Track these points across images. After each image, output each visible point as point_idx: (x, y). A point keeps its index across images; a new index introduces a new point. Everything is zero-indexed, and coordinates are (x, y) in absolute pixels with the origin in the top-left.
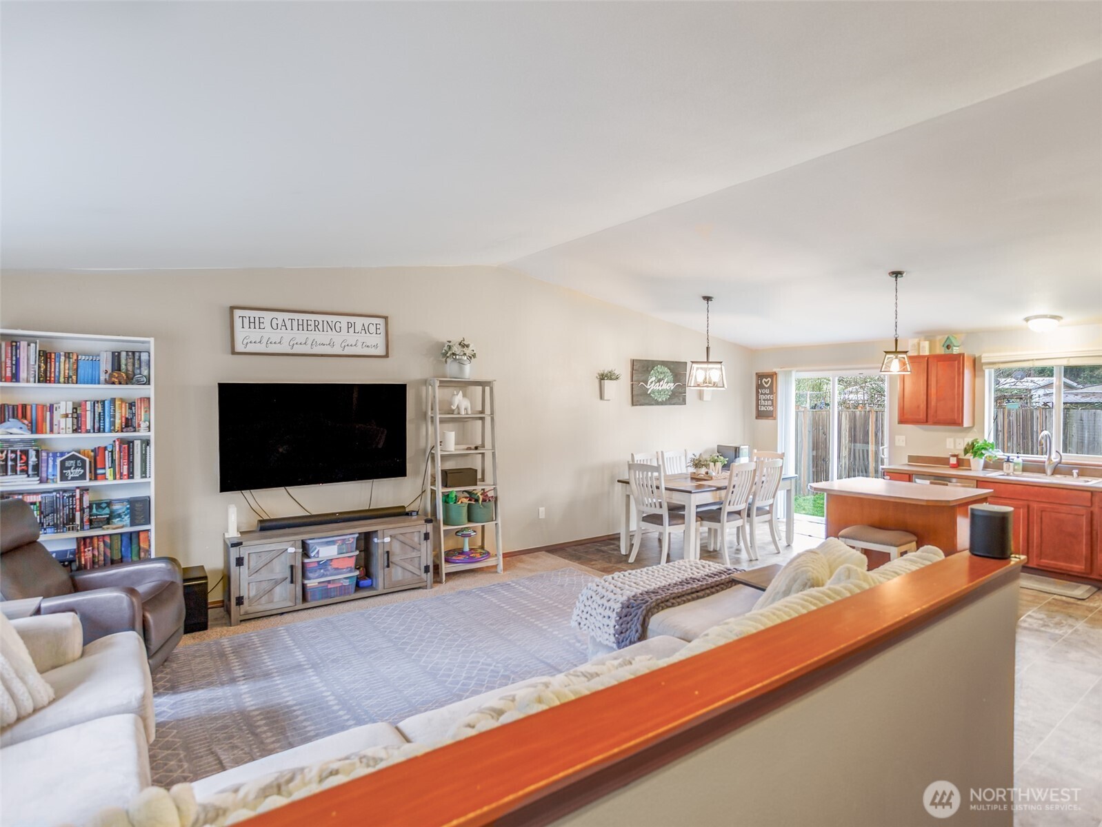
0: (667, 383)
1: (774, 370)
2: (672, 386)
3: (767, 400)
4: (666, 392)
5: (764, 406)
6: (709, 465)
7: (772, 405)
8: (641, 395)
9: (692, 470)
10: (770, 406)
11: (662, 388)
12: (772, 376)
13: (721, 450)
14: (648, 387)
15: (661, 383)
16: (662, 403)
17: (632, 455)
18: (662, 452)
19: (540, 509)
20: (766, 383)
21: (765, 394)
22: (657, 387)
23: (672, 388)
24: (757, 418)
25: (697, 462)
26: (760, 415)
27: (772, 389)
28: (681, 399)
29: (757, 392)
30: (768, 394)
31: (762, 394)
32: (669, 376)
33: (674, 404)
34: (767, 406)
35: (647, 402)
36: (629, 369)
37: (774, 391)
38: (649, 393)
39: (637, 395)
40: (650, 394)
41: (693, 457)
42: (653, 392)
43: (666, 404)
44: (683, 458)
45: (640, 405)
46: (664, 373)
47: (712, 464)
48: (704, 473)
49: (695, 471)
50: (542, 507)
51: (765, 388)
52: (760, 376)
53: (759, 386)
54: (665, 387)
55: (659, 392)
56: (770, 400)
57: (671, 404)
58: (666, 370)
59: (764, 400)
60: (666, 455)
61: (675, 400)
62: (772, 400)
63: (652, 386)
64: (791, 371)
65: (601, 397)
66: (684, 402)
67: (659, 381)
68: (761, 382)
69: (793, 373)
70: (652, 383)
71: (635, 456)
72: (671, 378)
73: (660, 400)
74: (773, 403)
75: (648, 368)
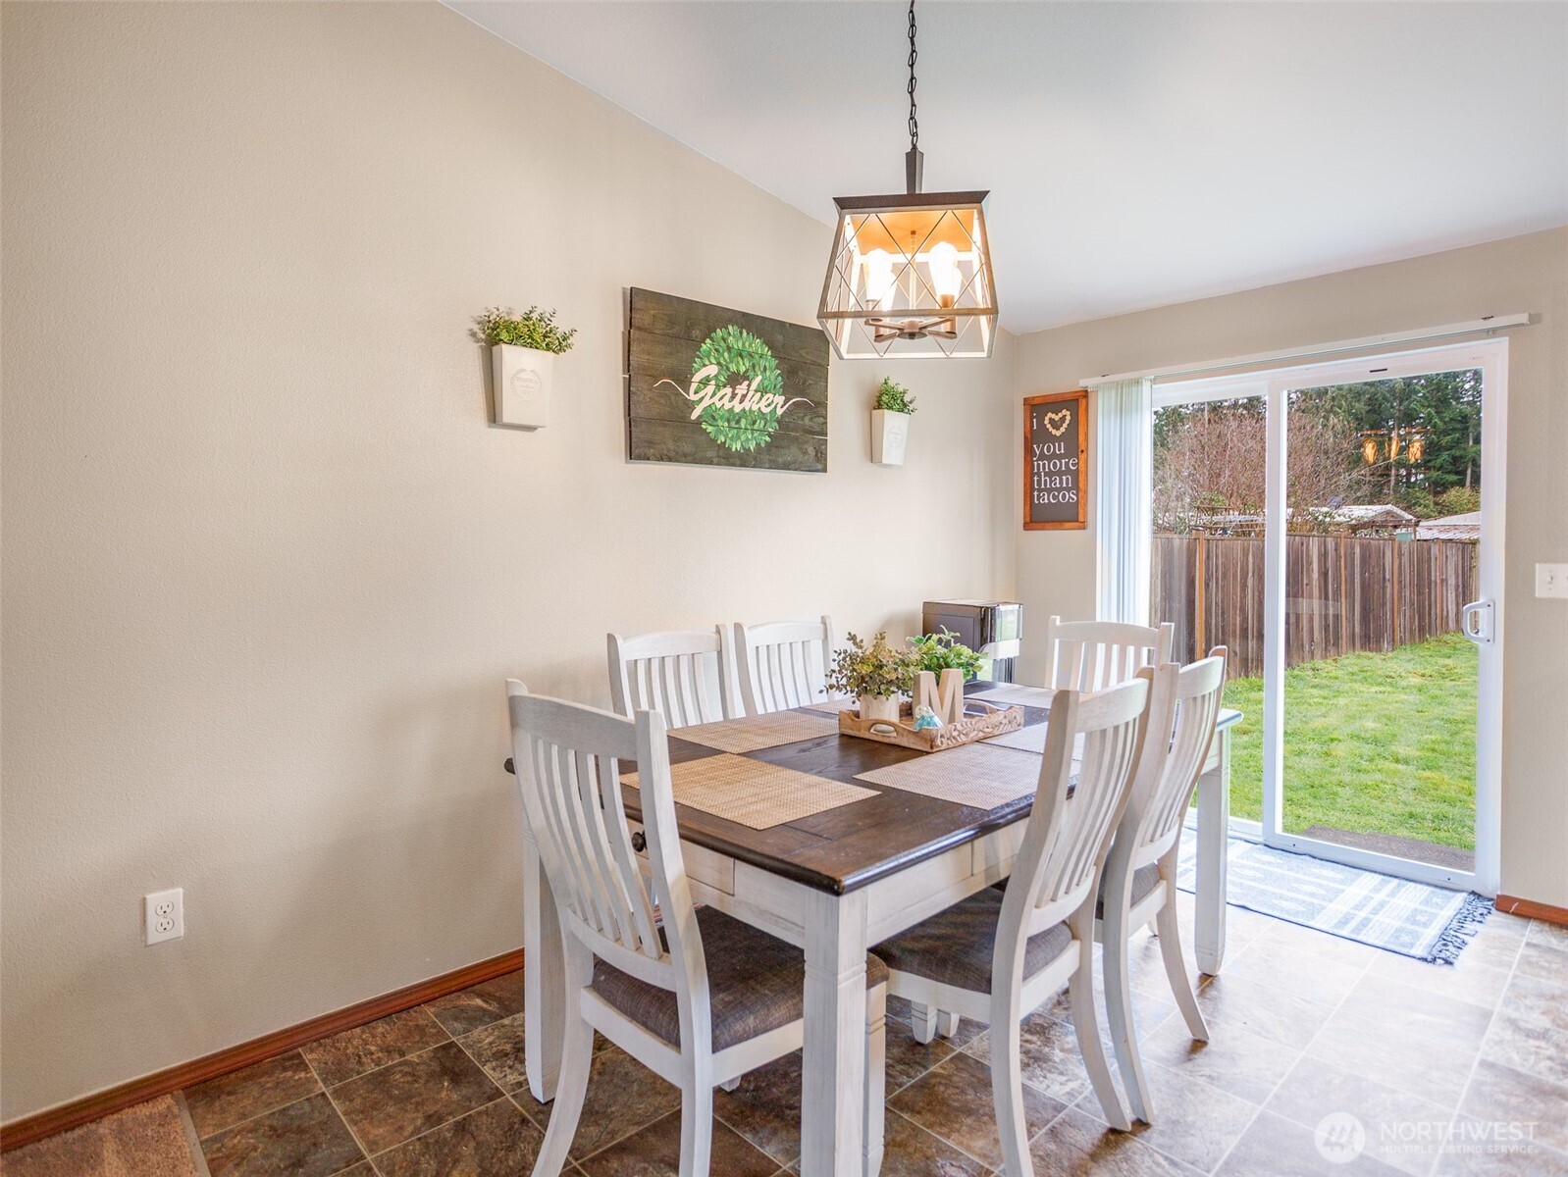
0: (763, 390)
1: (1083, 383)
2: (776, 403)
3: (1060, 473)
4: (759, 424)
5: (1049, 491)
6: (916, 680)
7: (1076, 486)
8: (662, 421)
9: (845, 701)
10: (1068, 489)
11: (746, 405)
12: (1077, 402)
13: (933, 619)
14: (692, 397)
15: (741, 389)
16: (743, 460)
17: (611, 639)
18: (738, 627)
19: (154, 899)
20: (1056, 425)
21: (1049, 458)
22: (723, 400)
23: (780, 412)
24: (1027, 526)
25: (865, 670)
26: (1037, 518)
27: (1076, 443)
28: (811, 451)
29: (1029, 452)
30: (1060, 457)
31: (1042, 457)
32: (769, 371)
33: (786, 467)
34: (1059, 490)
35: (687, 448)
36: (619, 326)
37: (1082, 447)
38: (694, 416)
39: (649, 421)
40: (698, 422)
41: (851, 648)
42: (711, 415)
43: (757, 465)
44: (816, 646)
45: (661, 459)
46: (750, 355)
47: (927, 678)
48: (894, 717)
49: (857, 707)
50: (170, 884)
51: (1054, 439)
52: (1036, 408)
53: (1034, 438)
54: (755, 403)
55: (733, 418)
56: (1068, 471)
57: (775, 465)
58: (757, 345)
59: (1050, 474)
60: (752, 639)
61: (791, 453)
62: (1075, 475)
63: (706, 395)
64: (1138, 382)
65: (493, 416)
66: (818, 462)
67: (734, 380)
68: (1041, 423)
69: (1146, 386)
70: (705, 382)
71: (620, 642)
72: (774, 375)
73: (736, 446)
74: (1078, 481)
75: (689, 328)
